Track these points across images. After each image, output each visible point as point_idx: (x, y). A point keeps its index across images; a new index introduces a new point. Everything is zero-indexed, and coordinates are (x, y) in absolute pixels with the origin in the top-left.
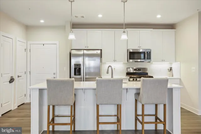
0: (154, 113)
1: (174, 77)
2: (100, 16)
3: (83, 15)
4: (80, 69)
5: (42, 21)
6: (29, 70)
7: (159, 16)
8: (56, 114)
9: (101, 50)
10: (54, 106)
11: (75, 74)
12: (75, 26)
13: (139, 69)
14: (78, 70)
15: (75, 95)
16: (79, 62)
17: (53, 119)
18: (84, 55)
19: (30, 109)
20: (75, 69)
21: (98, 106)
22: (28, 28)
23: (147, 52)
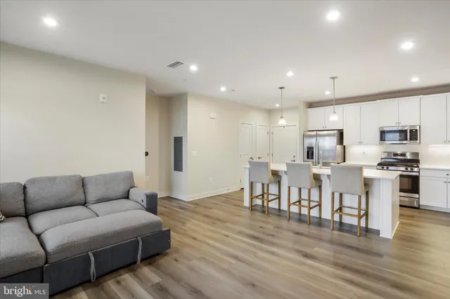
2: (328, 93)
4: (313, 152)
5: (277, 105)
6: (271, 152)
9: (342, 130)
11: (308, 158)
12: (311, 105)
13: (403, 155)
16: (312, 144)
18: (317, 136)
20: (308, 152)
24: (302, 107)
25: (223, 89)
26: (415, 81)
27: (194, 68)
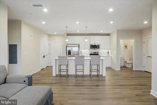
0: (97, 69)
1: (110, 56)
2: (78, 31)
3: (71, 31)
4: (70, 52)
5: (55, 33)
6: (50, 53)
7: (102, 31)
8: (61, 68)
9: (79, 45)
10: (60, 65)
11: (68, 54)
12: (68, 35)
13: (95, 53)
14: (69, 53)
15: (68, 62)
16: (70, 49)
17: (60, 70)
18: (72, 46)
19: (52, 70)
20: (68, 52)
21: (76, 65)
22: (50, 36)
23: (98, 46)
24: (66, 35)
25: (44, 23)
26: (102, 32)
27: (45, 10)
